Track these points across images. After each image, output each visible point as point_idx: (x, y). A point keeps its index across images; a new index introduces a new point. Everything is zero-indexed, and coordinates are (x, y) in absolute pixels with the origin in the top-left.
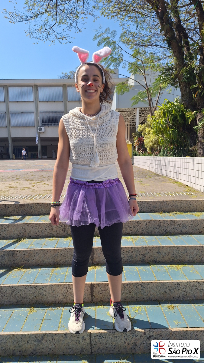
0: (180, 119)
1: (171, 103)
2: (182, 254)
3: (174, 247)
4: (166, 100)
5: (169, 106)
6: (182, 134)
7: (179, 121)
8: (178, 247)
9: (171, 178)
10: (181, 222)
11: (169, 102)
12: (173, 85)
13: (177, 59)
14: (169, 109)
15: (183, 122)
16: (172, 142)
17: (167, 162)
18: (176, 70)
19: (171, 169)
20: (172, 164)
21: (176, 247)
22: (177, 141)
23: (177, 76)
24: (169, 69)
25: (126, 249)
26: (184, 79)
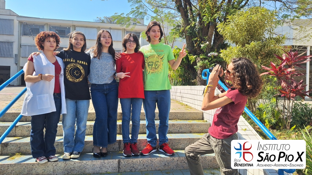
0: (185, 60)
1: (179, 49)
2: (177, 143)
3: (173, 139)
4: (176, 47)
5: (178, 51)
6: (187, 71)
7: (185, 62)
8: (175, 139)
9: (178, 100)
10: (179, 125)
11: (178, 48)
12: (181, 37)
13: (184, 19)
14: (178, 53)
15: (188, 62)
16: (180, 76)
17: (176, 90)
18: (183, 27)
19: (178, 94)
20: (179, 91)
21: (174, 139)
22: (184, 76)
23: (183, 31)
24: (179, 26)
25: (142, 141)
26: (188, 33)
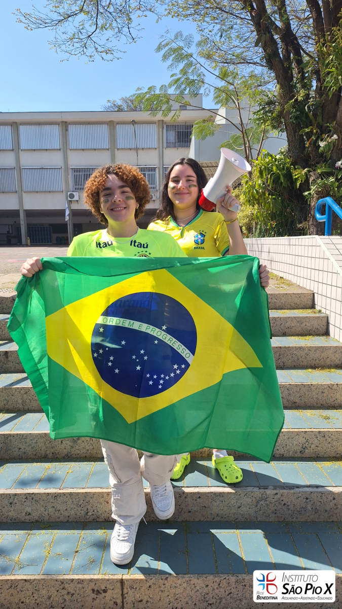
0: (284, 180)
1: (271, 156)
4: (263, 151)
7: (284, 184)
11: (268, 154)
13: (282, 87)
14: (268, 165)
15: (289, 185)
16: (273, 216)
18: (280, 104)
19: (264, 255)
23: (281, 114)
24: (270, 103)
26: (291, 118)
